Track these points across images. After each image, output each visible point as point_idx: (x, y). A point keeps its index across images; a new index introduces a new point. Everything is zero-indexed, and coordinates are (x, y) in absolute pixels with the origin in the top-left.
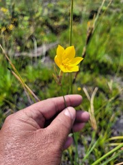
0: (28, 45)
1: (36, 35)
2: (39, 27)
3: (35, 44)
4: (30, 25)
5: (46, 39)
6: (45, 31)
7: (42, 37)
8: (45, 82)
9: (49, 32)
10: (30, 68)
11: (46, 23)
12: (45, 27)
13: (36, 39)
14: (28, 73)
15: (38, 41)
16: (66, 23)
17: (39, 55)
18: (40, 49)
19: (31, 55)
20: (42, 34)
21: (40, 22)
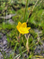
0: (4, 14)
1: (8, 10)
2: (9, 7)
5: (11, 12)
6: (11, 9)
7: (10, 11)
9: (13, 10)
10: (4, 23)
11: (12, 6)
12: (11, 8)
13: (7, 12)
14: (3, 25)
15: (8, 13)
17: (8, 18)
18: (8, 16)
20: (10, 10)
21: (10, 5)
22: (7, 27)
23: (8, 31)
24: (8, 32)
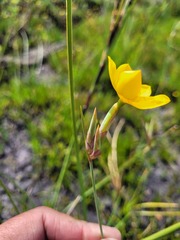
0: (16, 45)
1: (29, 30)
2: (36, 17)
3: (27, 44)
4: (20, 12)
5: (45, 37)
6: (45, 24)
7: (39, 34)
8: (40, 107)
9: (51, 26)
11: (47, 11)
12: (45, 17)
13: (29, 36)
16: (79, 13)
17: (33, 62)
18: (34, 52)
19: (18, 61)
20: (40, 28)
21: (37, 8)
22: (28, 97)
23: (33, 111)
24: (33, 116)
